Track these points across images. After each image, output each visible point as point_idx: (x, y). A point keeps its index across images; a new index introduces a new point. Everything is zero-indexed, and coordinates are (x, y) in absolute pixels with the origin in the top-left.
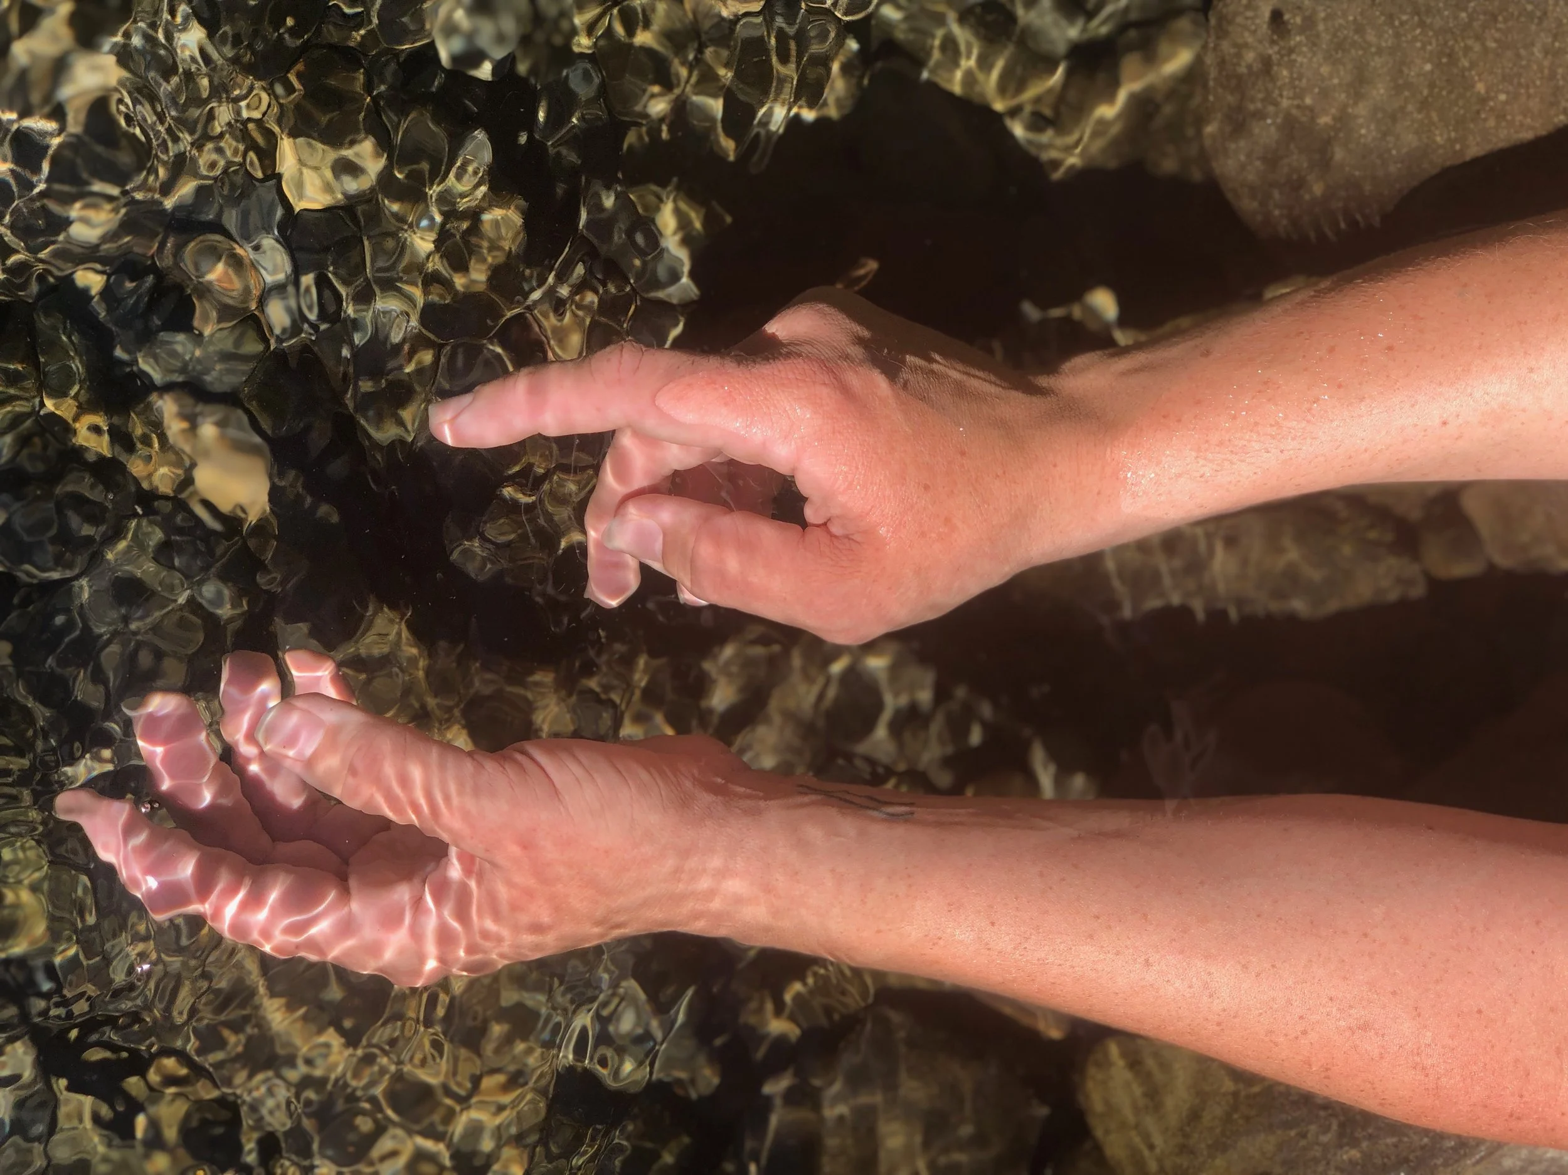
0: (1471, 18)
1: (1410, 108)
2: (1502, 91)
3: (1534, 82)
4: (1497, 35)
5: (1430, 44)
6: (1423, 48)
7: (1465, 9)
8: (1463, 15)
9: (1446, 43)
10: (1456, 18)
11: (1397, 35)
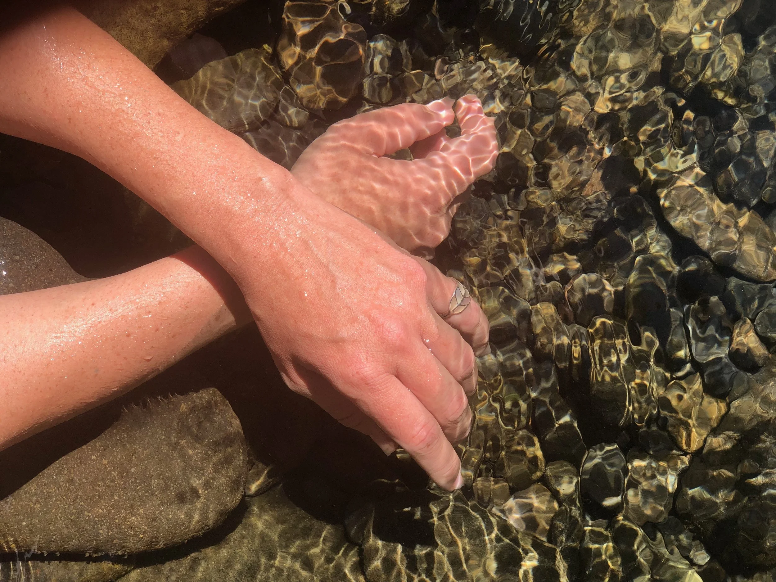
0: (112, 496)
1: (141, 450)
2: (94, 460)
3: (78, 466)
4: (98, 488)
5: (132, 482)
6: (136, 480)
7: (115, 500)
8: (116, 498)
9: (124, 483)
10: (119, 496)
11: (149, 485)
